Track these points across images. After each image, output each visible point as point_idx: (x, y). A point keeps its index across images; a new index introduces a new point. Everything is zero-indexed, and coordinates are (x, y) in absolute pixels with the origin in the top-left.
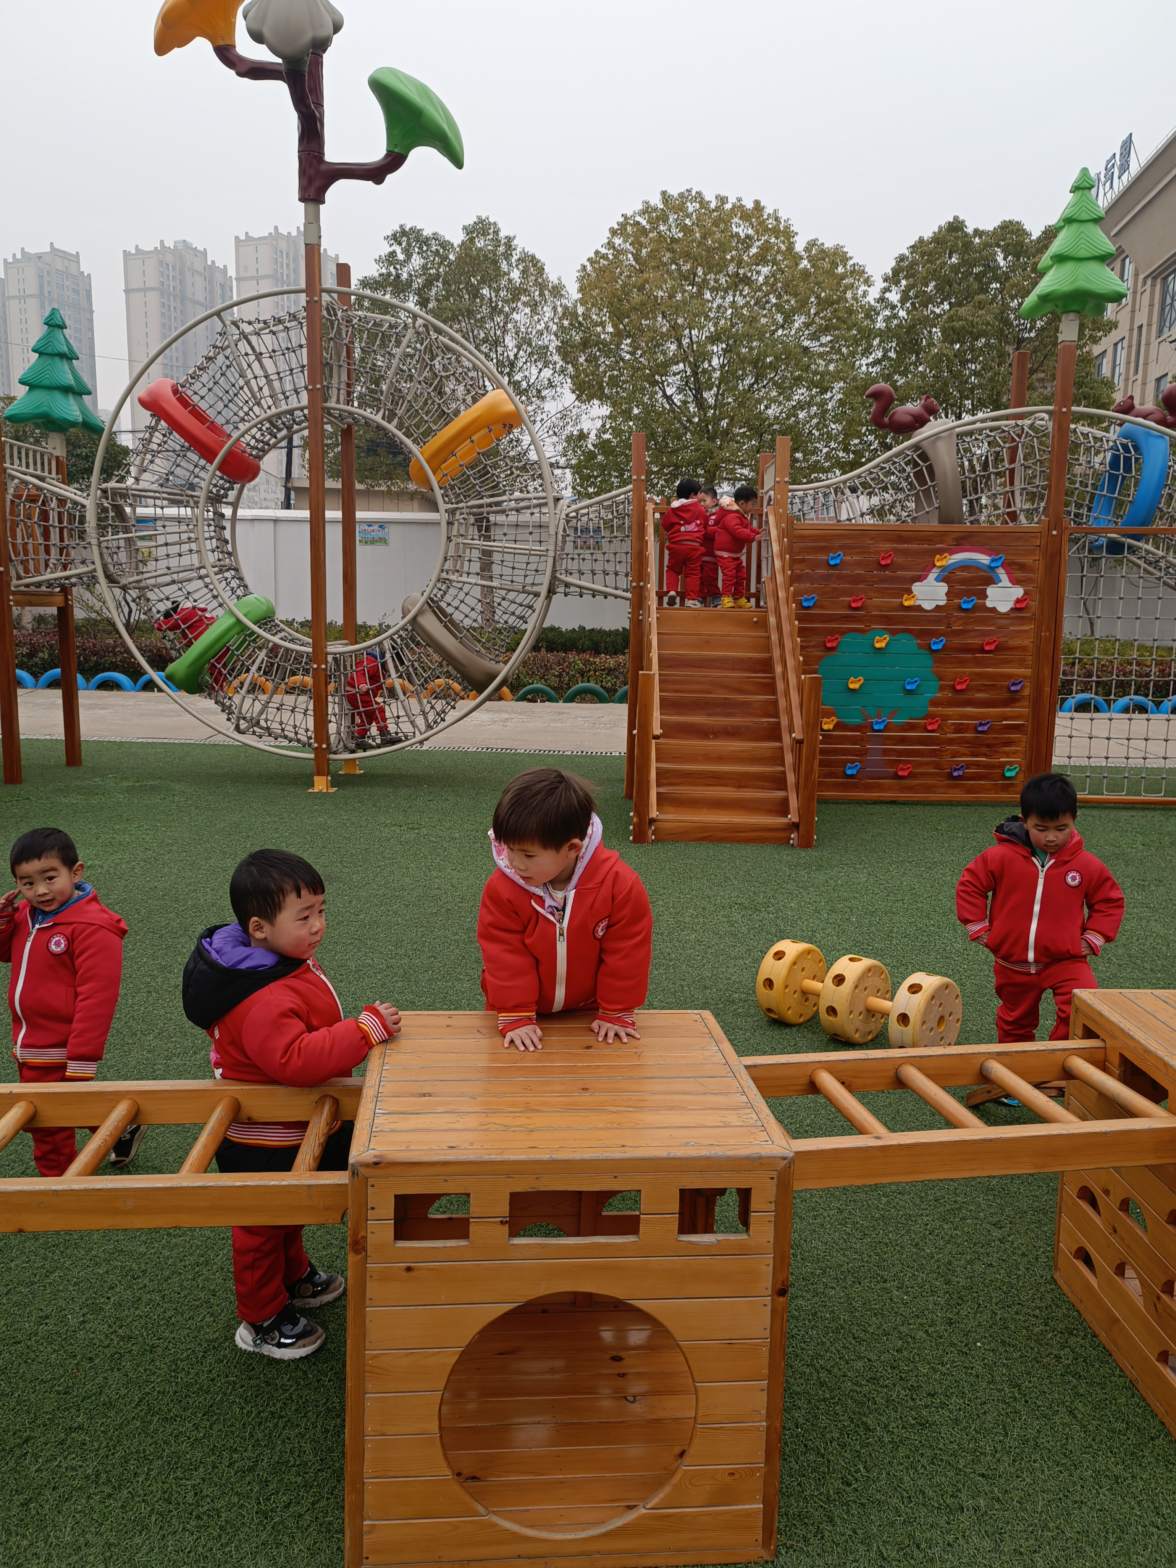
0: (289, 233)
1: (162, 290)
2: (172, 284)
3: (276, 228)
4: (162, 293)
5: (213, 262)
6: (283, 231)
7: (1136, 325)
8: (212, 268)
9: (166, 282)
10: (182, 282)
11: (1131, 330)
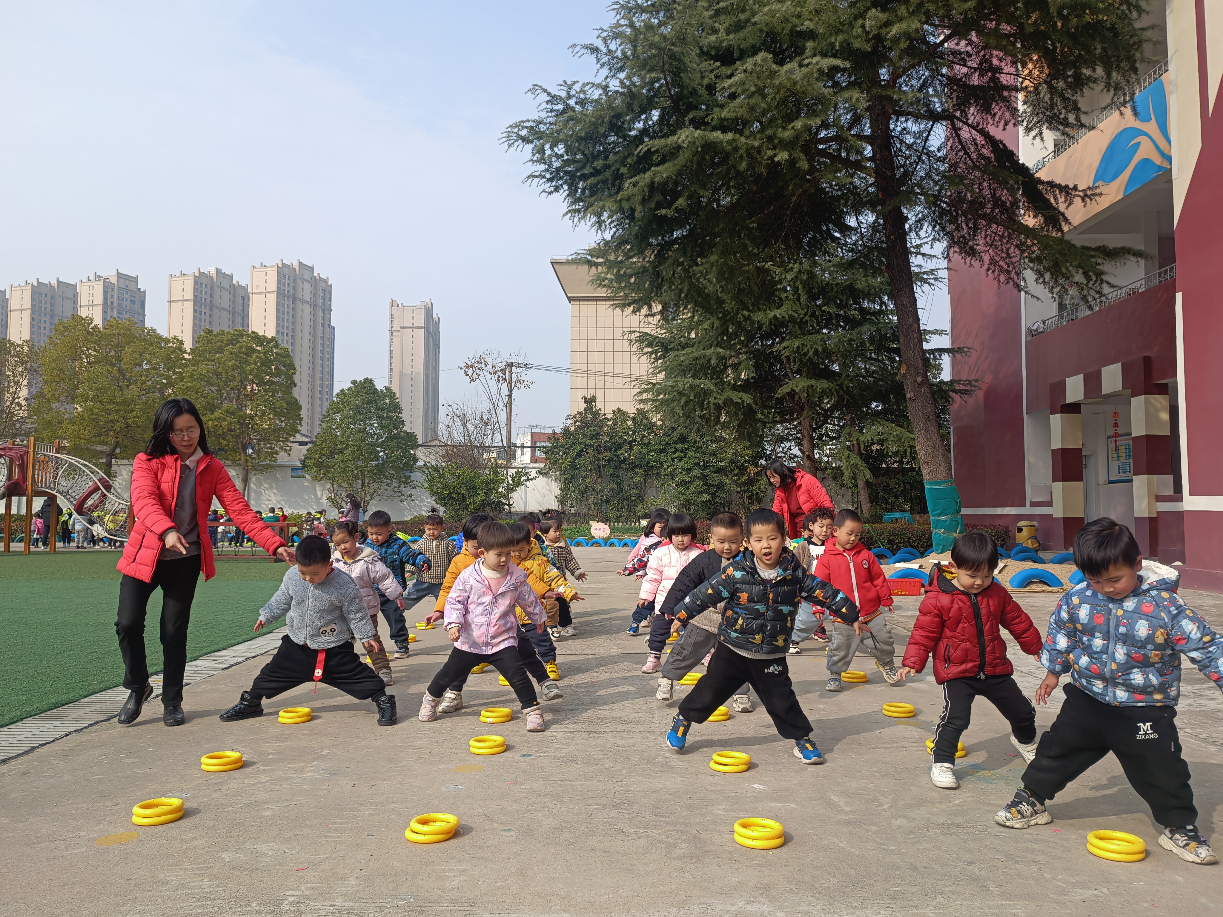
0: (292, 264)
1: (196, 301)
2: (204, 296)
3: (283, 261)
5: (237, 282)
6: (287, 262)
8: (237, 286)
9: (200, 296)
10: (212, 296)
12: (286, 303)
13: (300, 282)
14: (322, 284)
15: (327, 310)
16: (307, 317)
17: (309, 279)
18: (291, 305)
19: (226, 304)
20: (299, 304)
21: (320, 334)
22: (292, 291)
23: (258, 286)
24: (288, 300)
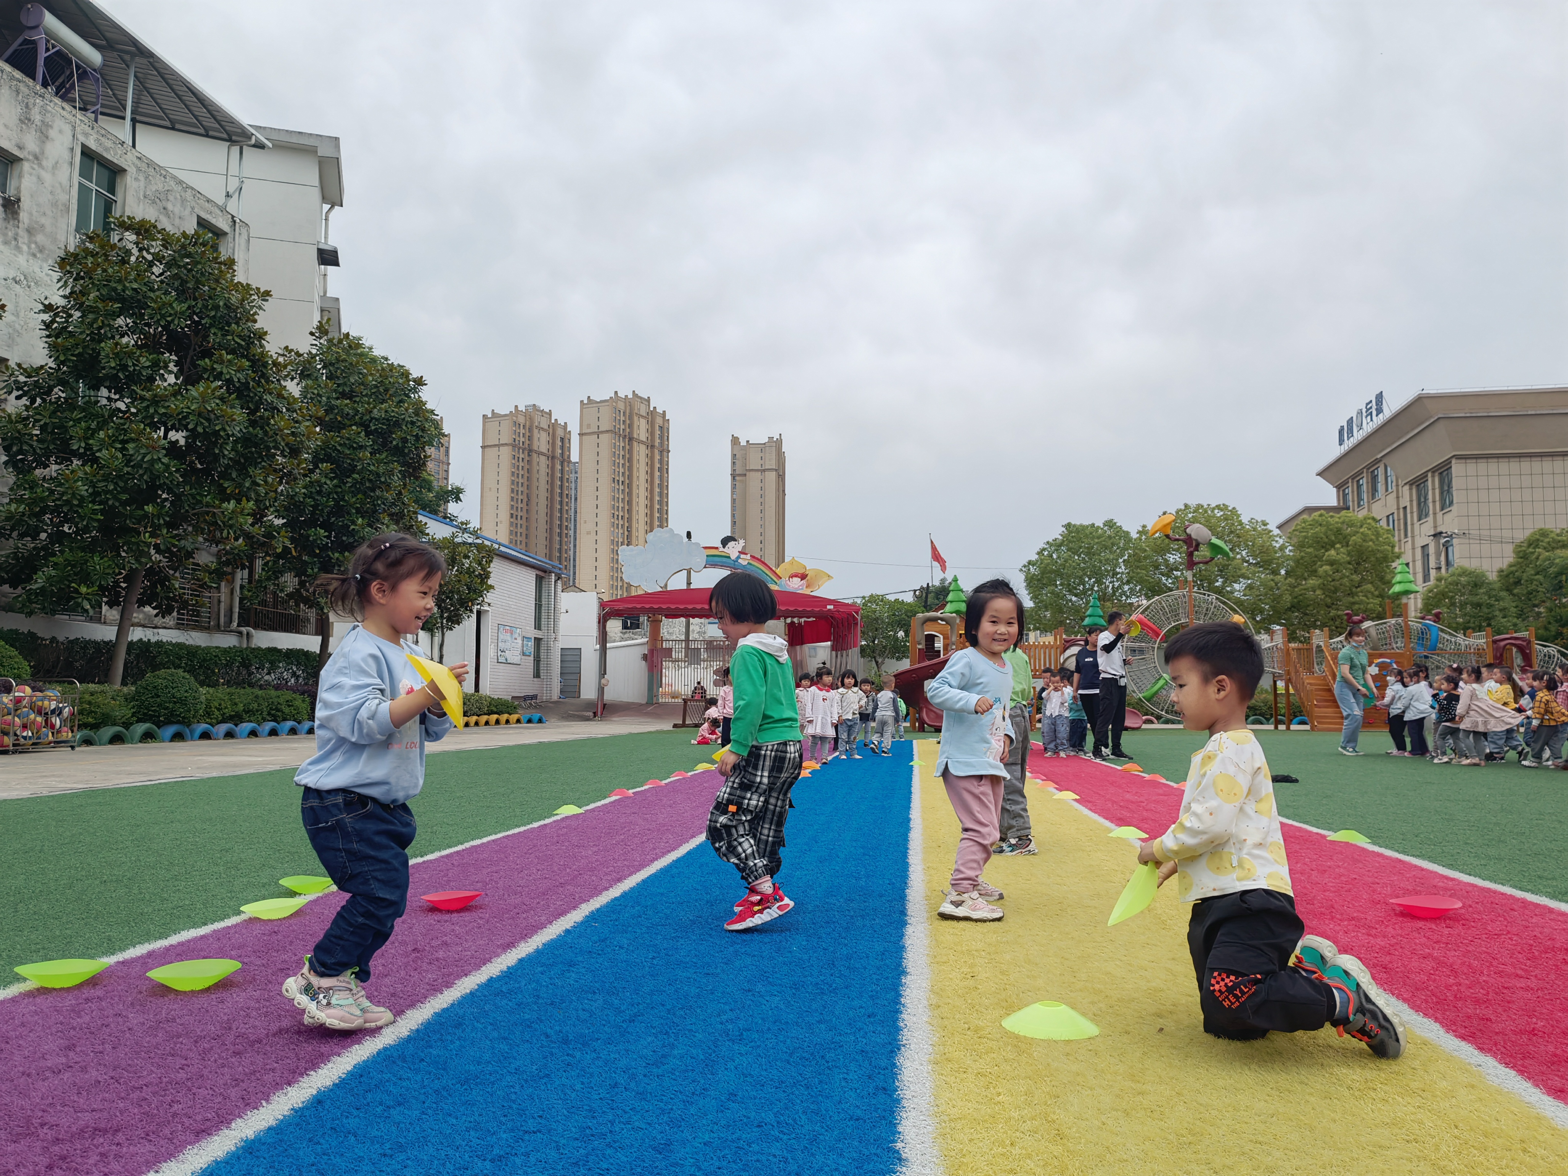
0: (626, 396)
1: (514, 445)
2: (522, 439)
3: (616, 393)
4: (514, 446)
5: (556, 420)
6: (621, 395)
7: (1402, 506)
8: (554, 426)
9: (517, 439)
10: (530, 438)
11: (1398, 509)
12: (622, 444)
13: (636, 418)
14: (659, 421)
15: (665, 451)
16: (643, 460)
17: (644, 414)
18: (627, 447)
19: (544, 448)
20: (635, 444)
21: (657, 481)
22: (628, 430)
23: (589, 426)
24: (624, 441)
